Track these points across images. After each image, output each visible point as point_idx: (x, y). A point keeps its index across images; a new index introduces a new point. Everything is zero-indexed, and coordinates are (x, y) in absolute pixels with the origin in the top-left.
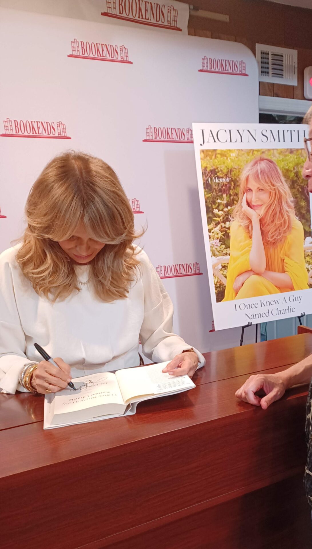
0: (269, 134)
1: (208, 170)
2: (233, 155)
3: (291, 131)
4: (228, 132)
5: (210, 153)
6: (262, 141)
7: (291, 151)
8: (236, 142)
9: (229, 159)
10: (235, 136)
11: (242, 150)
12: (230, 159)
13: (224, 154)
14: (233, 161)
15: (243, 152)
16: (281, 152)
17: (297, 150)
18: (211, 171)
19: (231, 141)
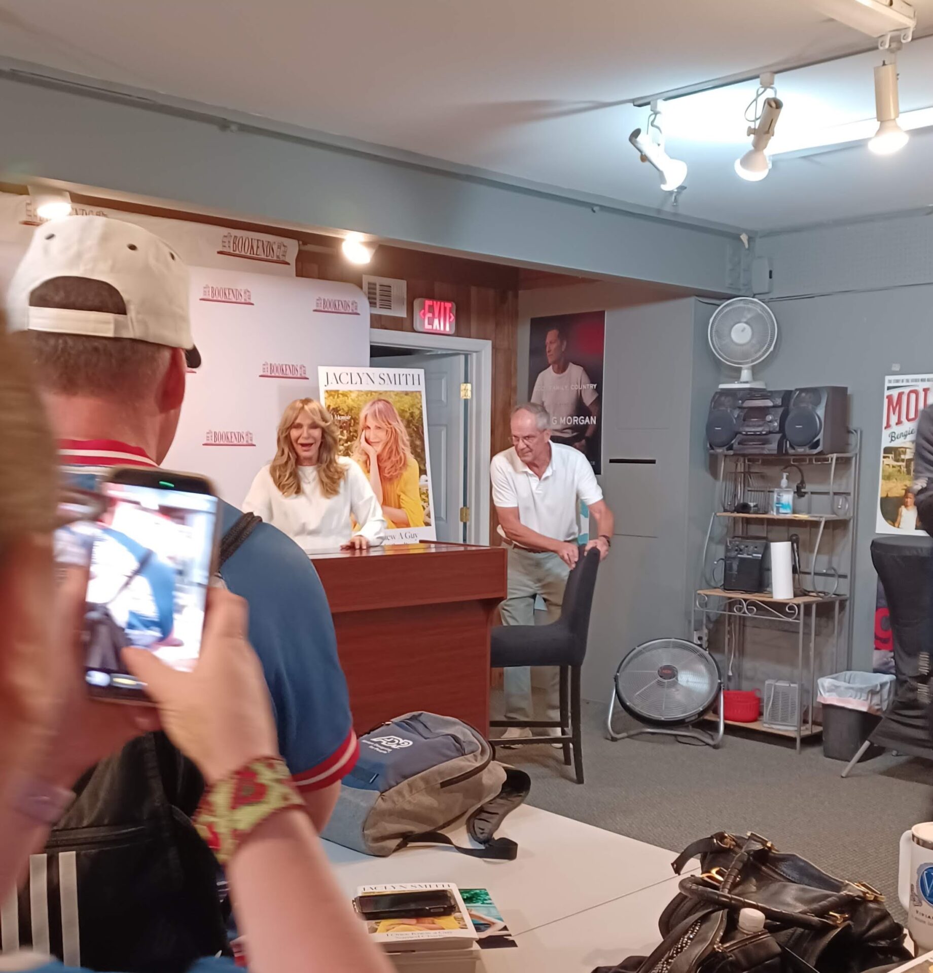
0: (385, 378)
1: (331, 408)
2: (353, 396)
3: (406, 375)
4: (349, 375)
5: (333, 393)
6: (380, 384)
7: (407, 393)
8: (356, 383)
9: (349, 398)
10: (356, 378)
11: (362, 391)
12: (351, 399)
13: (345, 395)
14: (353, 400)
15: (362, 393)
16: (397, 394)
17: (412, 392)
18: (334, 409)
19: (352, 383)
